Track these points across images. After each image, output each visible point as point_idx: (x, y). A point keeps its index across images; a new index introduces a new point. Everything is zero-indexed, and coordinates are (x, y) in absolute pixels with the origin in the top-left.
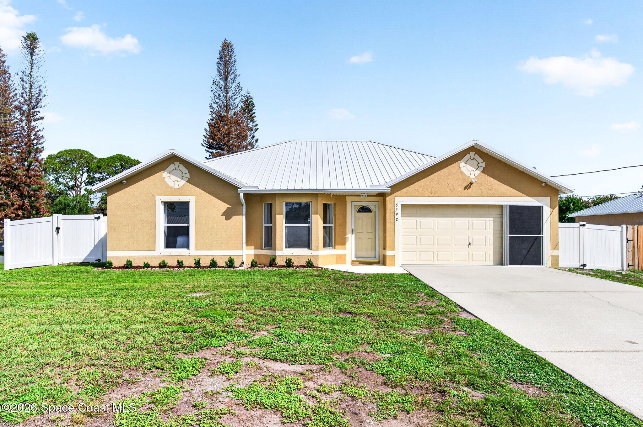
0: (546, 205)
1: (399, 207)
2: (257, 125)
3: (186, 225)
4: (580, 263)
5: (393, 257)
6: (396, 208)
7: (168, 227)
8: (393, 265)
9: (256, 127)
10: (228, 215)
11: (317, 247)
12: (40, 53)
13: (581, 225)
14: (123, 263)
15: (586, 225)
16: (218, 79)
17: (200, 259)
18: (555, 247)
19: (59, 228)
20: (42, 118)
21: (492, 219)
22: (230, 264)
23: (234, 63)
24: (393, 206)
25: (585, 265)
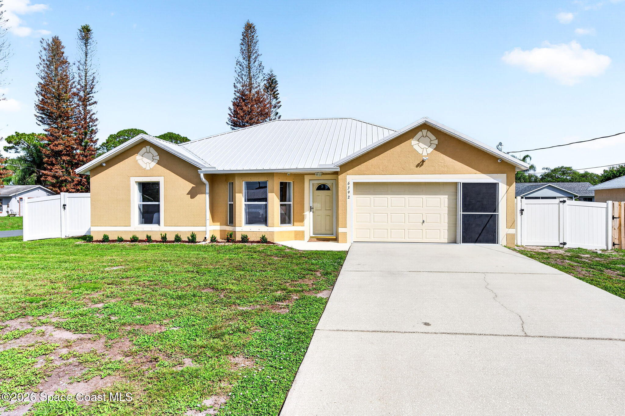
0: (502, 182)
1: (351, 185)
2: (279, 102)
3: (157, 203)
4: (559, 241)
5: (345, 234)
6: (348, 186)
7: (143, 205)
8: (345, 241)
9: (279, 105)
10: (193, 194)
11: (273, 224)
12: (93, 43)
13: (561, 202)
14: (101, 238)
15: (567, 201)
16: (241, 60)
17: (166, 235)
18: (512, 224)
19: (66, 205)
20: (96, 102)
21: (447, 196)
22: (193, 239)
23: (256, 43)
24: (346, 184)
25: (564, 244)
